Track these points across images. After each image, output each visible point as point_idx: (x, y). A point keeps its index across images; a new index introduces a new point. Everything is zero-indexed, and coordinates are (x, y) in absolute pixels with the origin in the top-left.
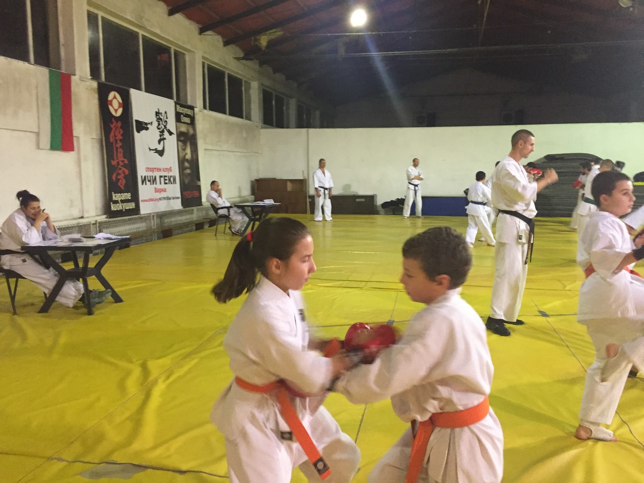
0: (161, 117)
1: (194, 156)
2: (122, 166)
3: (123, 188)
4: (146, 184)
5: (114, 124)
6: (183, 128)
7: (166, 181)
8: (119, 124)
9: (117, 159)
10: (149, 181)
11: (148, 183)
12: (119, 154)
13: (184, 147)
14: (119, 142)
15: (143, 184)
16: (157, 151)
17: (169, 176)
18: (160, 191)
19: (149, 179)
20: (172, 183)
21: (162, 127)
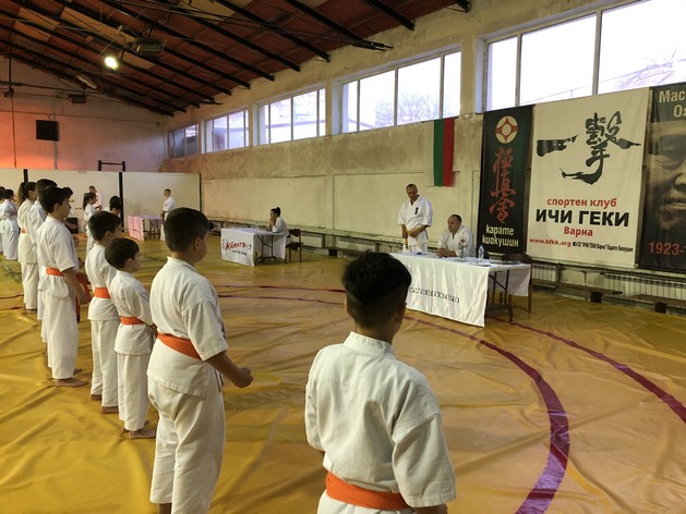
0: (599, 124)
2: (505, 197)
3: (503, 223)
4: (544, 220)
5: (501, 153)
6: (679, 128)
7: (595, 220)
9: (500, 190)
10: (551, 216)
11: (550, 220)
12: (503, 185)
13: (671, 164)
14: (505, 171)
16: (579, 176)
17: (605, 213)
18: (578, 233)
19: (554, 214)
20: (611, 224)
21: (600, 140)
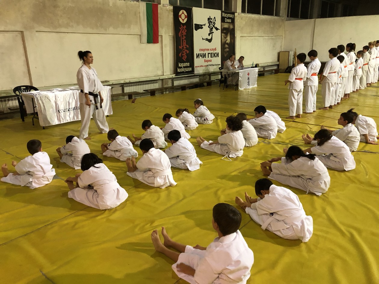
0: (211, 20)
1: (232, 41)
2: (185, 49)
3: (185, 60)
5: (182, 27)
6: (226, 26)
7: (212, 56)
8: (185, 27)
9: (183, 45)
10: (201, 56)
11: (200, 57)
12: (184, 43)
13: (225, 36)
14: (184, 36)
15: (197, 58)
16: (207, 40)
17: (214, 53)
18: (208, 61)
19: (201, 55)
20: (215, 57)
21: (211, 26)
